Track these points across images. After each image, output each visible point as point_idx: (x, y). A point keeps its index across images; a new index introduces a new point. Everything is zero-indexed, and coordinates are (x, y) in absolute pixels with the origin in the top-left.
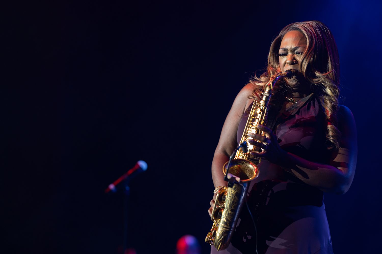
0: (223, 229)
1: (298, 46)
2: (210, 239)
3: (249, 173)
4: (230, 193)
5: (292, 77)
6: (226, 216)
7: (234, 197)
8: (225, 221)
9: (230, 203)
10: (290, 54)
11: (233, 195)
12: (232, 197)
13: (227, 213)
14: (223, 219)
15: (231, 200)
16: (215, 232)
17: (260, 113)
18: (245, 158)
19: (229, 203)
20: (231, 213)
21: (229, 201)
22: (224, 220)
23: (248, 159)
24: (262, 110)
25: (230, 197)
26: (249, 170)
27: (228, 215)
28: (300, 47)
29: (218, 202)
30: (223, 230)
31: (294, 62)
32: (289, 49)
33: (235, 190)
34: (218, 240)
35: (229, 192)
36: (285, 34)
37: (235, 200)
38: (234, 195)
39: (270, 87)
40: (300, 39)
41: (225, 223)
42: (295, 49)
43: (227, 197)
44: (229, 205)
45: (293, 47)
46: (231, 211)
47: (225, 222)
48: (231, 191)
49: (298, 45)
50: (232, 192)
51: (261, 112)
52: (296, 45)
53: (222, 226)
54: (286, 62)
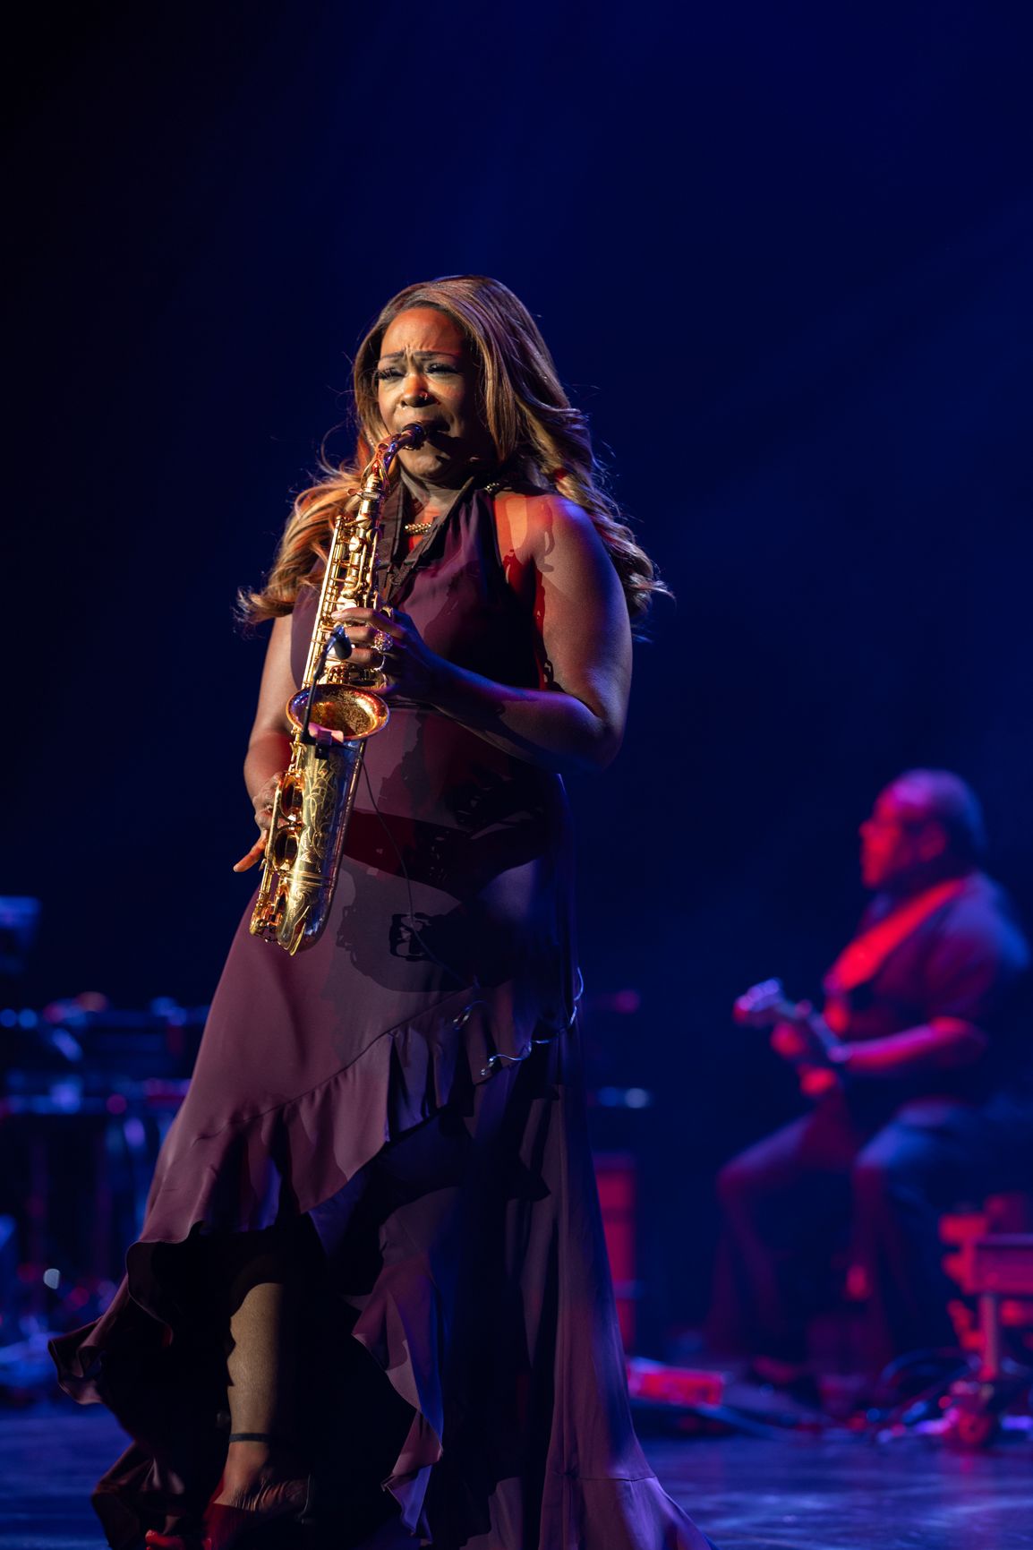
0: (305, 885)
1: (435, 350)
2: (265, 922)
3: (357, 719)
4: (315, 780)
5: (423, 445)
6: (308, 847)
7: (329, 789)
8: (308, 861)
9: (319, 807)
10: (411, 373)
11: (322, 784)
12: (323, 790)
13: (311, 839)
14: (302, 858)
15: (318, 799)
16: (283, 898)
17: (359, 550)
18: (334, 680)
19: (314, 809)
20: (323, 837)
21: (313, 804)
22: (304, 860)
23: (345, 681)
24: (363, 541)
25: (317, 790)
26: (354, 712)
27: (316, 843)
28: (439, 353)
29: (282, 809)
30: (305, 888)
31: (422, 399)
32: (408, 358)
33: (330, 770)
34: (295, 919)
35: (312, 779)
36: (392, 318)
37: (331, 798)
38: (327, 783)
39: (378, 474)
41: (310, 868)
43: (308, 793)
44: (313, 815)
46: (322, 831)
47: (307, 863)
48: (315, 775)
49: (434, 348)
50: (319, 776)
51: (362, 548)
53: (302, 877)
54: (402, 399)
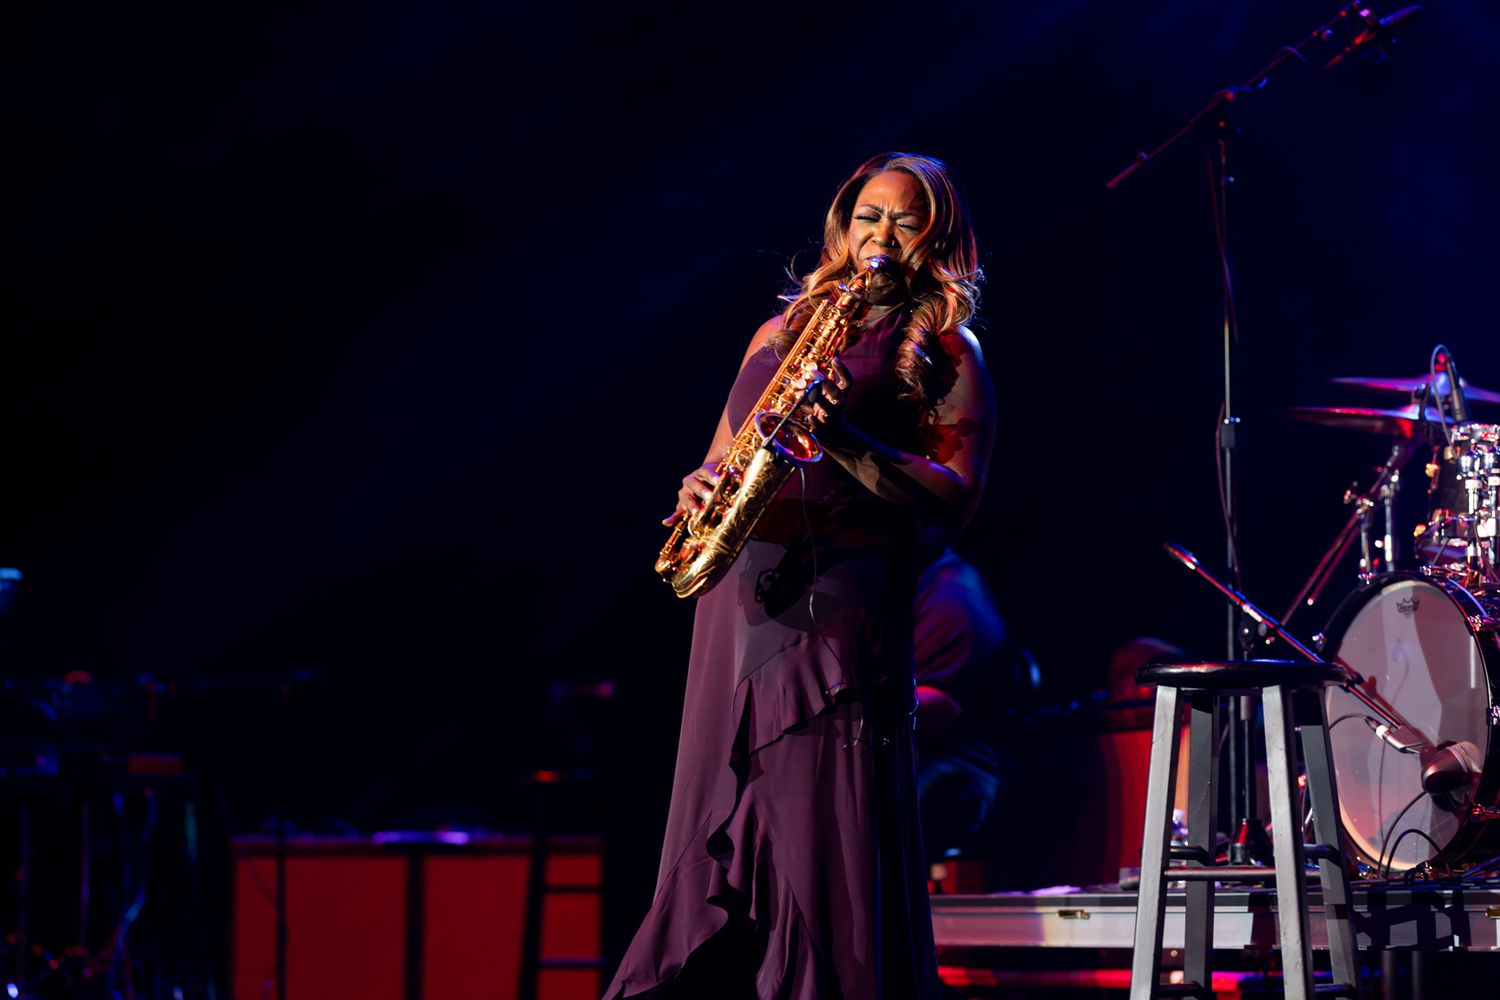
0: (718, 550)
1: (908, 212)
9: (750, 498)
10: (885, 220)
12: (757, 487)
13: (735, 519)
15: (751, 492)
19: (745, 498)
20: (744, 521)
21: (746, 495)
22: (723, 532)
25: (753, 487)
27: (738, 523)
28: (911, 214)
31: (891, 243)
32: (886, 212)
40: (913, 197)
41: (725, 539)
42: (899, 216)
45: (897, 210)
46: (745, 516)
47: (724, 535)
52: (903, 207)
53: (718, 544)
54: (873, 239)
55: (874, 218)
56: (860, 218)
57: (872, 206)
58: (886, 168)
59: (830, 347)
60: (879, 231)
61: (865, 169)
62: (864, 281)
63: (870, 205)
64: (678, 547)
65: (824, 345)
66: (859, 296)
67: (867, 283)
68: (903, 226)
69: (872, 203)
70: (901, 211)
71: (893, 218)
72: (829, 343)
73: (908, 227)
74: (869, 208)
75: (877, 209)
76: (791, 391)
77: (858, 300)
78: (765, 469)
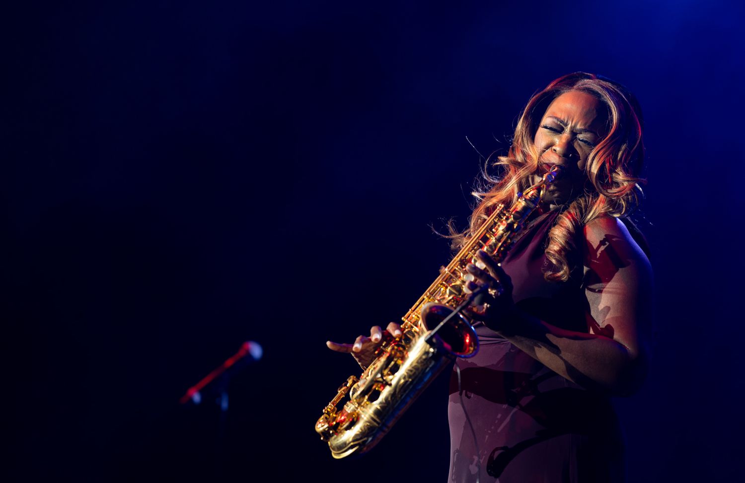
6: (386, 402)
22: (378, 407)
32: (569, 126)
45: (579, 126)
47: (379, 411)
53: (372, 418)
54: (554, 148)
55: (558, 130)
56: (546, 127)
57: (558, 119)
58: (575, 87)
59: (501, 247)
60: (559, 142)
61: (556, 84)
62: (539, 192)
63: (556, 118)
64: (340, 407)
65: (495, 245)
66: (532, 205)
67: (542, 193)
68: (582, 141)
69: (559, 115)
70: (583, 127)
71: (574, 134)
72: (500, 244)
73: (585, 142)
74: (556, 121)
75: (562, 122)
76: (458, 283)
77: (531, 209)
78: (424, 357)
